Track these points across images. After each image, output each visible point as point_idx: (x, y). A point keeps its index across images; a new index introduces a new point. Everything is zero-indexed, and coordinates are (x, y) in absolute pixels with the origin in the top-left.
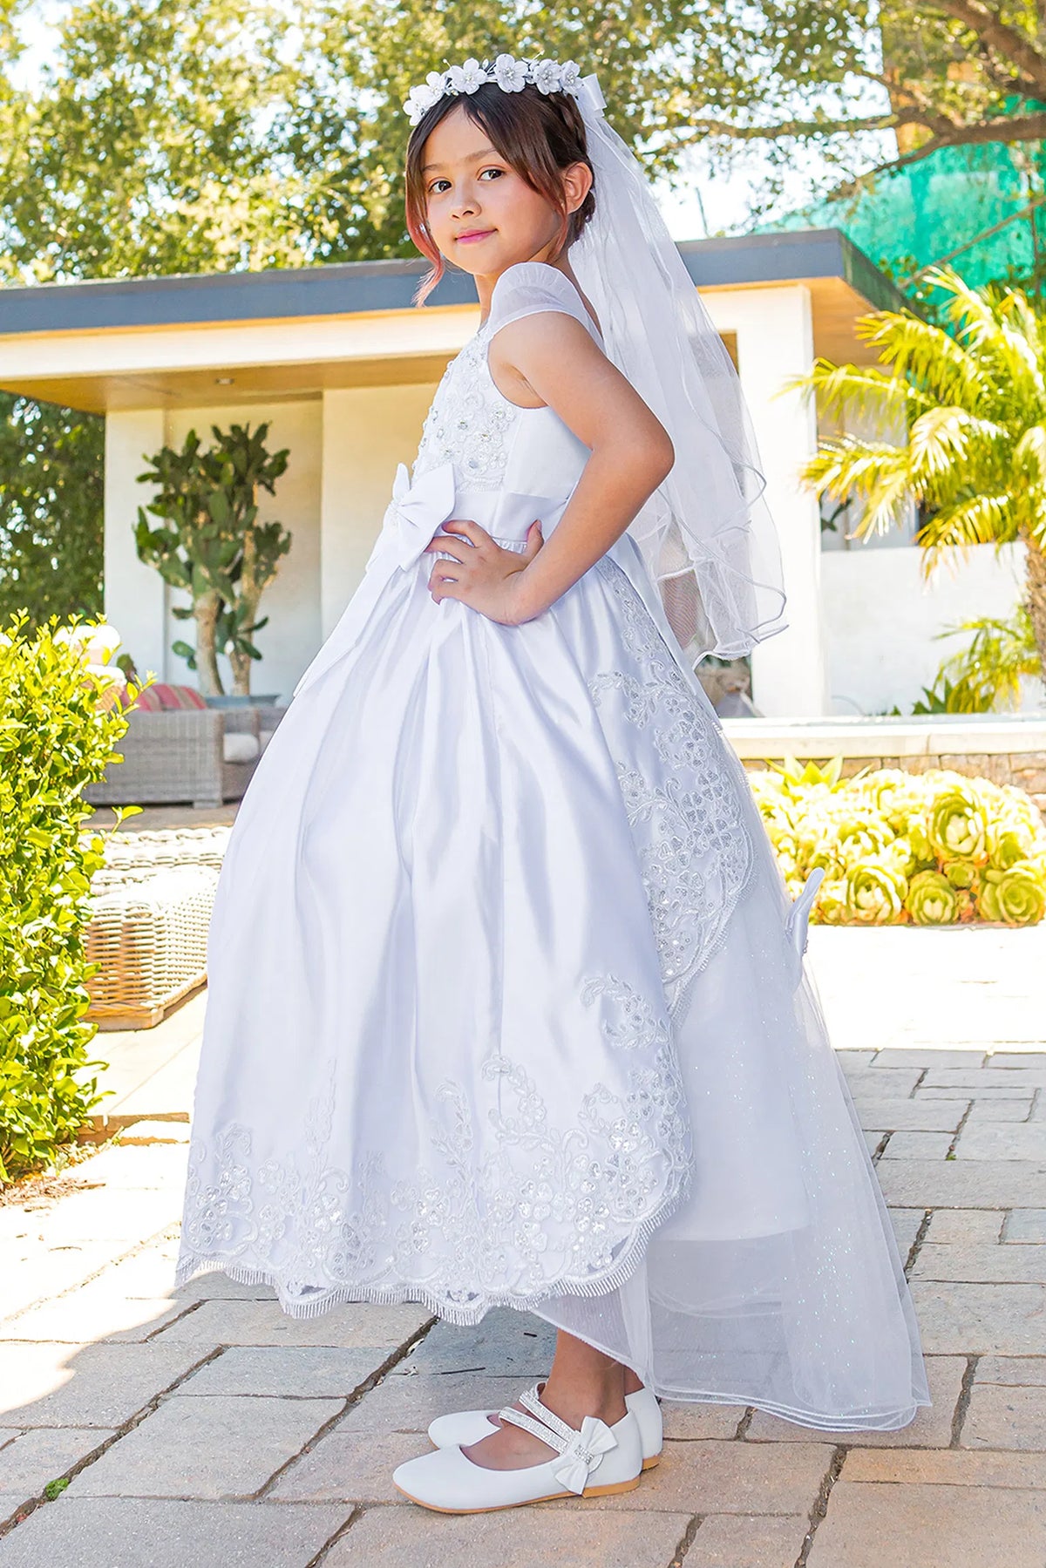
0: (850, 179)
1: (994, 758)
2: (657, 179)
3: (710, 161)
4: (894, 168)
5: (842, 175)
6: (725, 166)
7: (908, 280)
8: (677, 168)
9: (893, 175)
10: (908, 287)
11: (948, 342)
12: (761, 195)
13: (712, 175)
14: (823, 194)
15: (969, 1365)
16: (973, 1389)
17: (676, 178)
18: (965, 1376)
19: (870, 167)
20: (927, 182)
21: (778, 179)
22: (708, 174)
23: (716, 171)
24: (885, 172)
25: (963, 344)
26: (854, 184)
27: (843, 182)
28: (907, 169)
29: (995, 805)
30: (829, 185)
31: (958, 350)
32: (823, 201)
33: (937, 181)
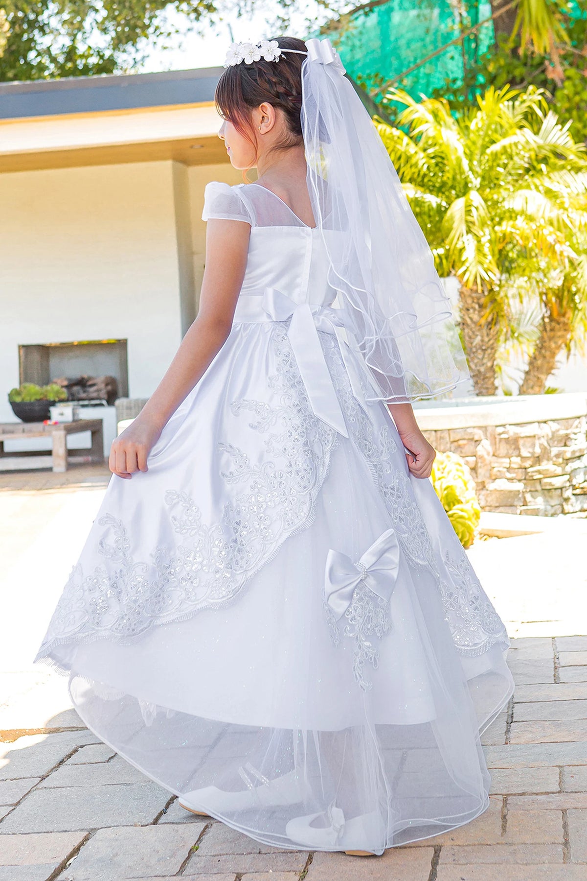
0: (336, 17)
1: (439, 433)
2: (201, 18)
3: (238, 5)
4: (367, 9)
5: (331, 15)
6: (248, 8)
7: (377, 90)
8: (215, 9)
9: (366, 14)
10: (376, 95)
11: (406, 139)
12: (274, 29)
13: (240, 15)
14: (316, 27)
15: (436, 852)
16: (438, 868)
17: (214, 16)
18: (433, 860)
19: (351, 8)
20: (389, 19)
21: (286, 18)
22: (237, 14)
23: (243, 12)
24: (361, 12)
25: (416, 140)
26: (339, 21)
27: (332, 21)
28: (376, 9)
29: (441, 467)
30: (322, 22)
31: (412, 145)
32: (317, 33)
33: (396, 17)
